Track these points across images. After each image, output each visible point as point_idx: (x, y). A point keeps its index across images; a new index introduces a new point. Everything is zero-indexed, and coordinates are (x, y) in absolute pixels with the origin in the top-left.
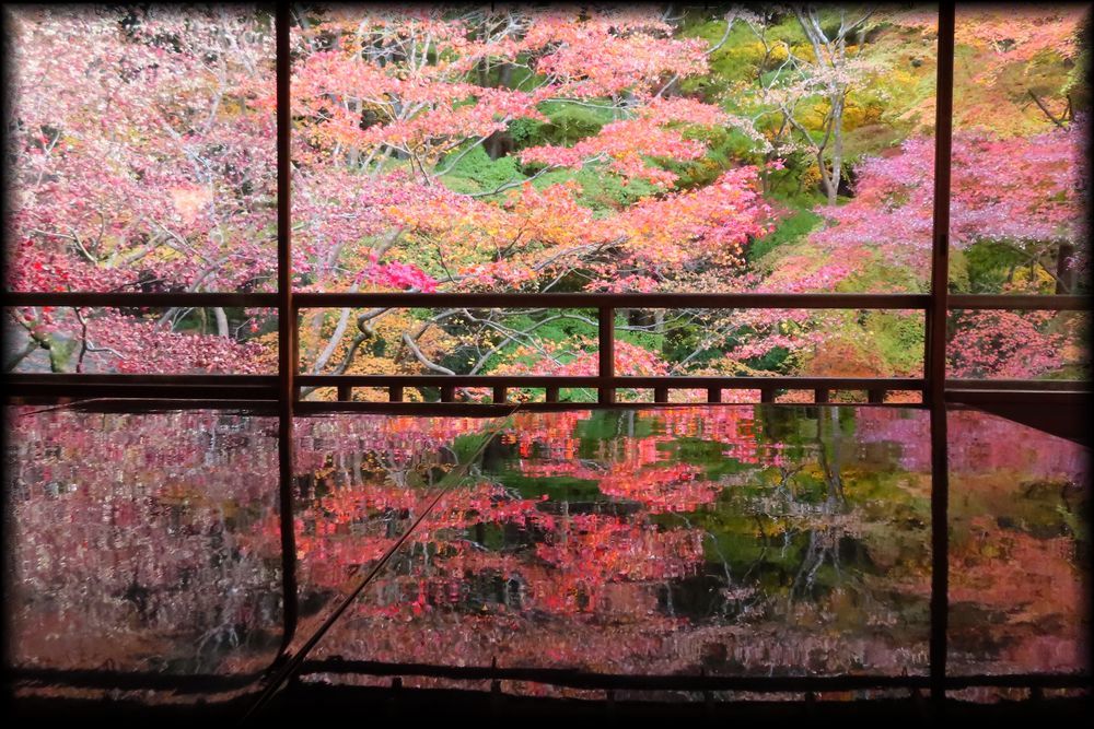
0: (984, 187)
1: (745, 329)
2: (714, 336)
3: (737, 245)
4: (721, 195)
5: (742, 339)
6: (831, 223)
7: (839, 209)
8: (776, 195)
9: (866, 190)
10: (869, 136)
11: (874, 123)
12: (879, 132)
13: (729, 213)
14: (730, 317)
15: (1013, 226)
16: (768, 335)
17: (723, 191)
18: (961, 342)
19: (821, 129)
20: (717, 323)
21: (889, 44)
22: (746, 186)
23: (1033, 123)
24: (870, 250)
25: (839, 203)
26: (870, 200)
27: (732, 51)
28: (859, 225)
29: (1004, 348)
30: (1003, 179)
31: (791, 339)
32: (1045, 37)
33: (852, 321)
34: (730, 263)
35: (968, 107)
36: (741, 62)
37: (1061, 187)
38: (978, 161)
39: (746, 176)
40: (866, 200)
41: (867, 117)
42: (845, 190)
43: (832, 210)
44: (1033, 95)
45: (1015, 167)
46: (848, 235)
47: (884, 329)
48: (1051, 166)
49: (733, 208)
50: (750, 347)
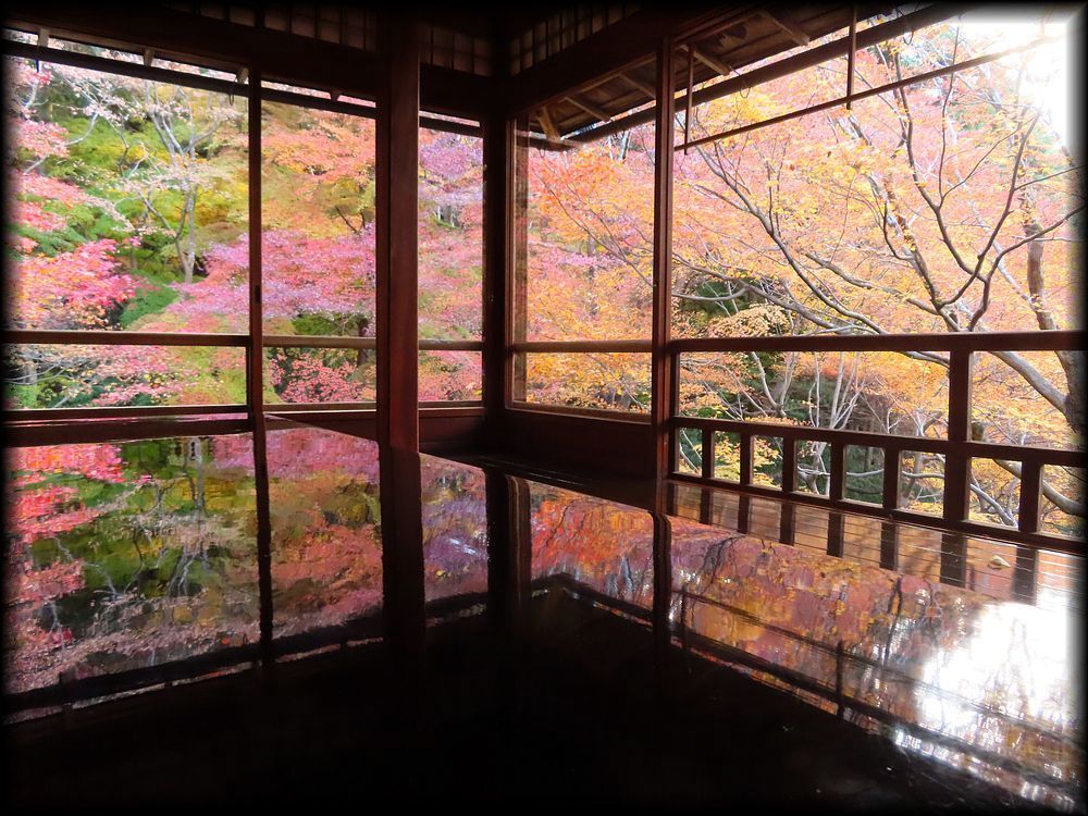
0: (303, 274)
1: (110, 379)
2: (81, 385)
3: (99, 307)
4: (80, 262)
5: (108, 387)
6: (188, 297)
7: (193, 285)
8: (142, 271)
9: (214, 272)
10: (217, 231)
11: (224, 221)
12: (226, 228)
13: (89, 278)
14: (97, 369)
15: (326, 303)
16: (131, 383)
17: (82, 259)
18: (293, 391)
19: (178, 221)
20: (83, 374)
21: (230, 159)
22: (105, 257)
23: (337, 230)
24: (218, 319)
25: (195, 281)
26: (218, 279)
27: (98, 147)
28: (209, 298)
29: (322, 394)
30: (317, 268)
31: (152, 387)
32: (345, 166)
33: (207, 374)
34: (94, 323)
35: (292, 214)
36: (106, 158)
37: (357, 276)
38: (298, 253)
39: (105, 248)
40: (213, 279)
41: (218, 216)
42: (200, 270)
43: (189, 286)
44: (339, 211)
45: (325, 260)
46: (199, 305)
47: (233, 379)
48: (352, 261)
49: (92, 274)
50: (116, 394)
